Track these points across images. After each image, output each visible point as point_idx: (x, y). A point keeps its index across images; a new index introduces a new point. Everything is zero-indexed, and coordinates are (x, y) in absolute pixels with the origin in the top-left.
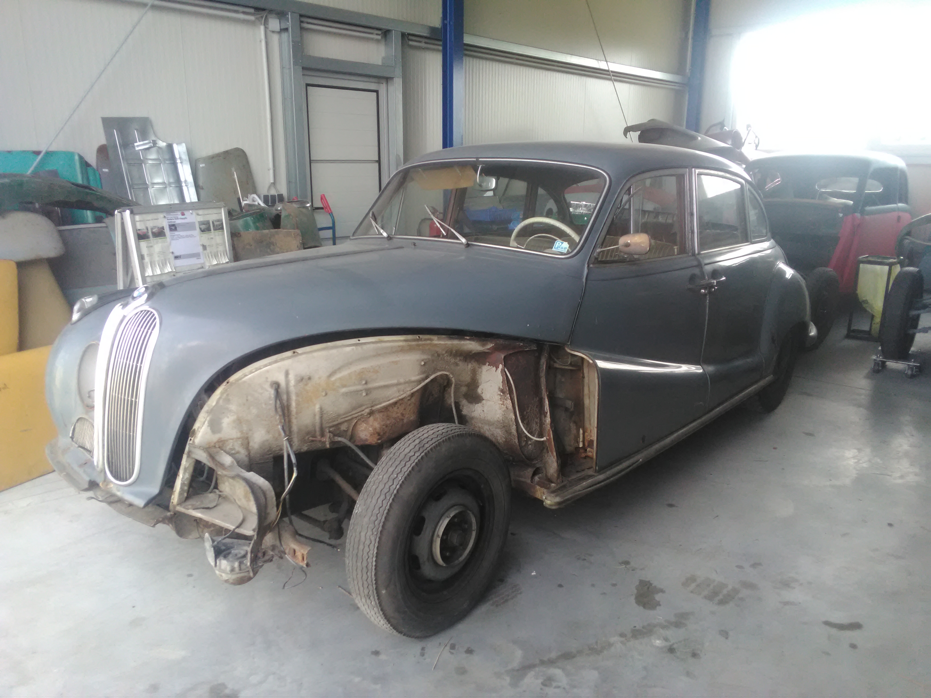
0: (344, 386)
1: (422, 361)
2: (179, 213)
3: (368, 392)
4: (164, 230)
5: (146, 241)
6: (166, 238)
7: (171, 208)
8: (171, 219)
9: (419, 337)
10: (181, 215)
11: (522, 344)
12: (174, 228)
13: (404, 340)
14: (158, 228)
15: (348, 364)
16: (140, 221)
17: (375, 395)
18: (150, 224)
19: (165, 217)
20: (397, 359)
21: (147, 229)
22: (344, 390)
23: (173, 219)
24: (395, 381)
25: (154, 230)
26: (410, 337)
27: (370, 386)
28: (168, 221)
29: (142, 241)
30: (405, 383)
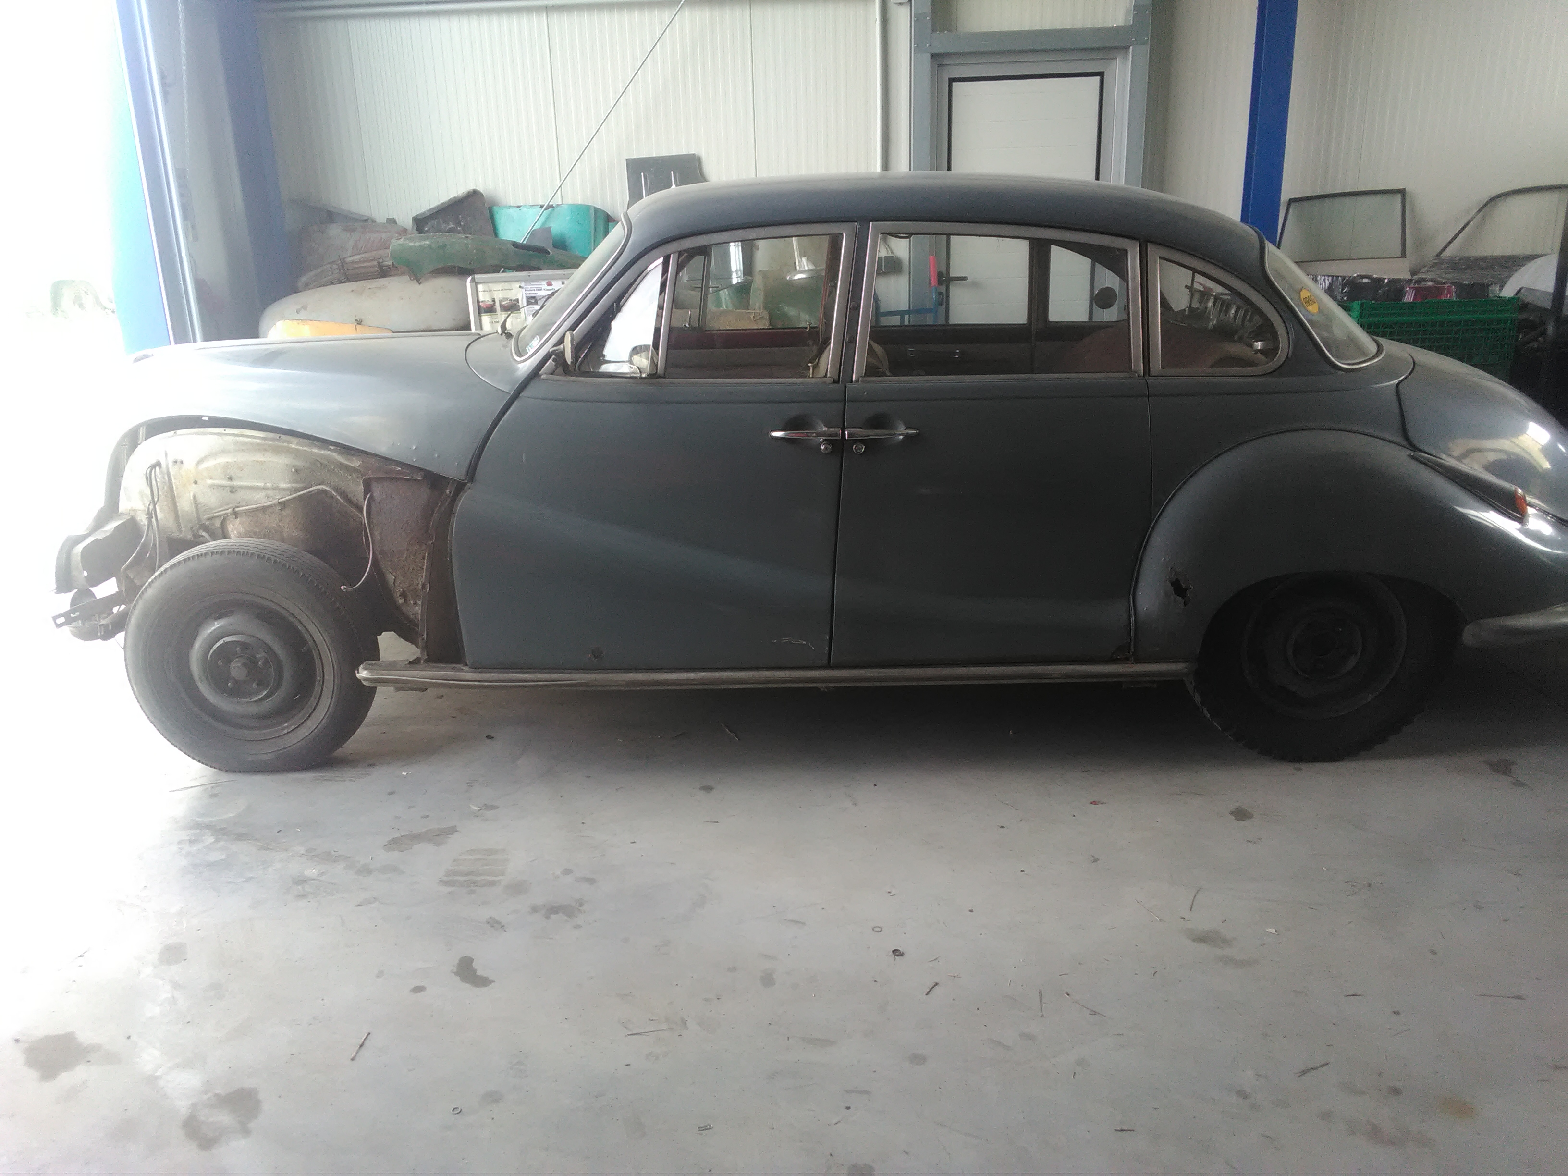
0: (211, 478)
1: (294, 467)
2: (544, 283)
3: (233, 490)
4: (518, 303)
5: (491, 315)
6: (520, 313)
7: (529, 276)
8: (531, 290)
9: (280, 437)
10: (546, 285)
11: (400, 469)
12: (533, 301)
13: (264, 438)
14: (511, 300)
15: (213, 455)
16: (484, 291)
17: (241, 495)
18: (499, 296)
19: (520, 287)
20: (263, 459)
21: (494, 301)
22: (210, 482)
23: (534, 290)
24: (261, 484)
25: (503, 303)
26: (271, 435)
27: (236, 483)
28: (526, 292)
29: (484, 315)
30: (274, 489)
